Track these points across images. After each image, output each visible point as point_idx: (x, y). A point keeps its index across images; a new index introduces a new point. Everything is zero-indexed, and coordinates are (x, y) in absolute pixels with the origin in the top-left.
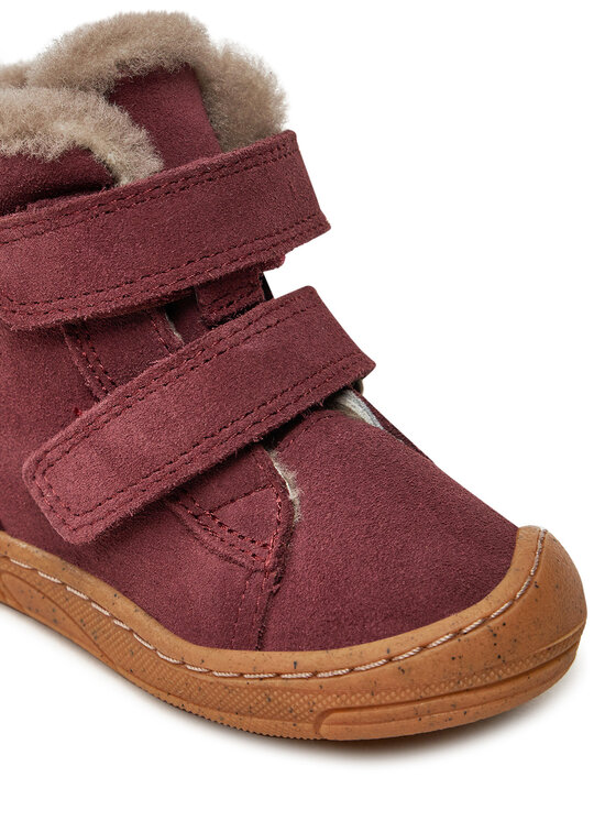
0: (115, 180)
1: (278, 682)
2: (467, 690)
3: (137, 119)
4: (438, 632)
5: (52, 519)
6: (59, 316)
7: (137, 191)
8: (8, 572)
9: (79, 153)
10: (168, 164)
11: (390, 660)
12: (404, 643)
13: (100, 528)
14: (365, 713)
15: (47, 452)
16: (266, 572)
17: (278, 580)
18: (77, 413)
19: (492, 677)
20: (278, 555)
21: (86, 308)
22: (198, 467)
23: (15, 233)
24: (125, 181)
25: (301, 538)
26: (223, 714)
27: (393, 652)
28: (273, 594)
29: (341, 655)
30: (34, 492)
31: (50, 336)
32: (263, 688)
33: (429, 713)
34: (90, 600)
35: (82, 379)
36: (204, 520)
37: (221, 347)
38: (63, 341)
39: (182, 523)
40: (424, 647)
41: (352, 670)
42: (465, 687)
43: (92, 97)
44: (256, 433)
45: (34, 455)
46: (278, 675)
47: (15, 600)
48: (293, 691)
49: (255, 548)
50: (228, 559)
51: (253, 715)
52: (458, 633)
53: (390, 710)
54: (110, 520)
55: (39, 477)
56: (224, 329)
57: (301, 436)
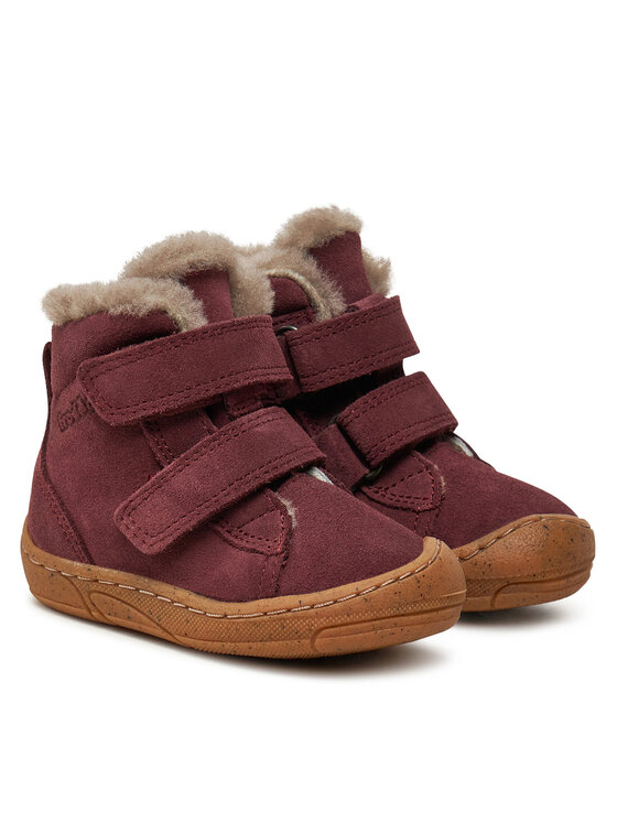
0: (178, 330)
1: (289, 614)
2: (403, 615)
3: (197, 295)
4: (386, 578)
5: (135, 542)
6: (144, 413)
7: (194, 334)
8: (96, 592)
9: (160, 313)
10: (210, 322)
11: (358, 595)
12: (366, 585)
13: (170, 540)
14: (343, 628)
15: (131, 501)
16: (277, 554)
17: (286, 558)
18: (149, 478)
19: (417, 608)
20: (285, 544)
21: (160, 407)
22: (233, 497)
23: (117, 363)
24: (184, 330)
25: (297, 535)
26: (251, 644)
27: (360, 589)
28: (283, 566)
29: (329, 594)
30: (122, 528)
31: (133, 431)
32: (280, 619)
33: (381, 628)
34: (157, 595)
35: (154, 455)
36: (234, 533)
37: (244, 428)
38: (141, 433)
39: (221, 536)
40: (378, 587)
41: (335, 602)
42: (402, 612)
43: (170, 281)
44: (267, 478)
45: (122, 505)
46: (289, 611)
47: (98, 611)
48: (298, 618)
49: (270, 543)
50: (253, 551)
51: (272, 640)
52: (397, 579)
53: (359, 626)
54: (175, 536)
55: (125, 518)
56: (245, 418)
57: (291, 485)
